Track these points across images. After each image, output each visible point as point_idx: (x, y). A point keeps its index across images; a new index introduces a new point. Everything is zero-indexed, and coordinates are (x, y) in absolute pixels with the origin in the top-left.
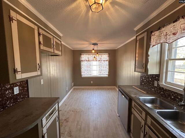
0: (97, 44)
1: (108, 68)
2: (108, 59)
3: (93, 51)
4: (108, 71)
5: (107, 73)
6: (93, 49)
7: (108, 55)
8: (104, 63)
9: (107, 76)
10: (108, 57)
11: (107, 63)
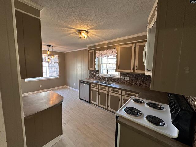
0: (52, 46)
1: (59, 69)
2: (58, 61)
3: (49, 53)
4: (59, 72)
5: (58, 75)
6: (48, 51)
7: (58, 57)
8: (54, 65)
9: (58, 77)
10: (58, 59)
11: (58, 64)
